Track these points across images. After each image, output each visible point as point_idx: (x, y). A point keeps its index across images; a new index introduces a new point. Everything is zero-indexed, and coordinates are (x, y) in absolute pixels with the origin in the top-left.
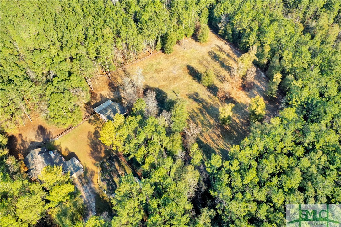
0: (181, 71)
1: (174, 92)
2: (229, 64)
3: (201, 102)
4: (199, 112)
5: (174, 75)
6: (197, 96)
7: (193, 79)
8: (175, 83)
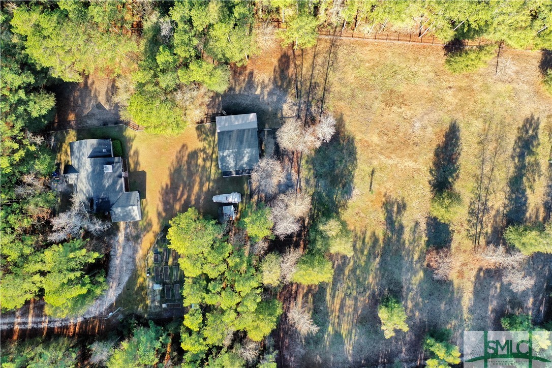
0: (430, 132)
1: (373, 172)
2: (531, 187)
3: (393, 230)
4: (370, 244)
5: (410, 131)
6: (399, 212)
7: (431, 172)
8: (393, 156)
